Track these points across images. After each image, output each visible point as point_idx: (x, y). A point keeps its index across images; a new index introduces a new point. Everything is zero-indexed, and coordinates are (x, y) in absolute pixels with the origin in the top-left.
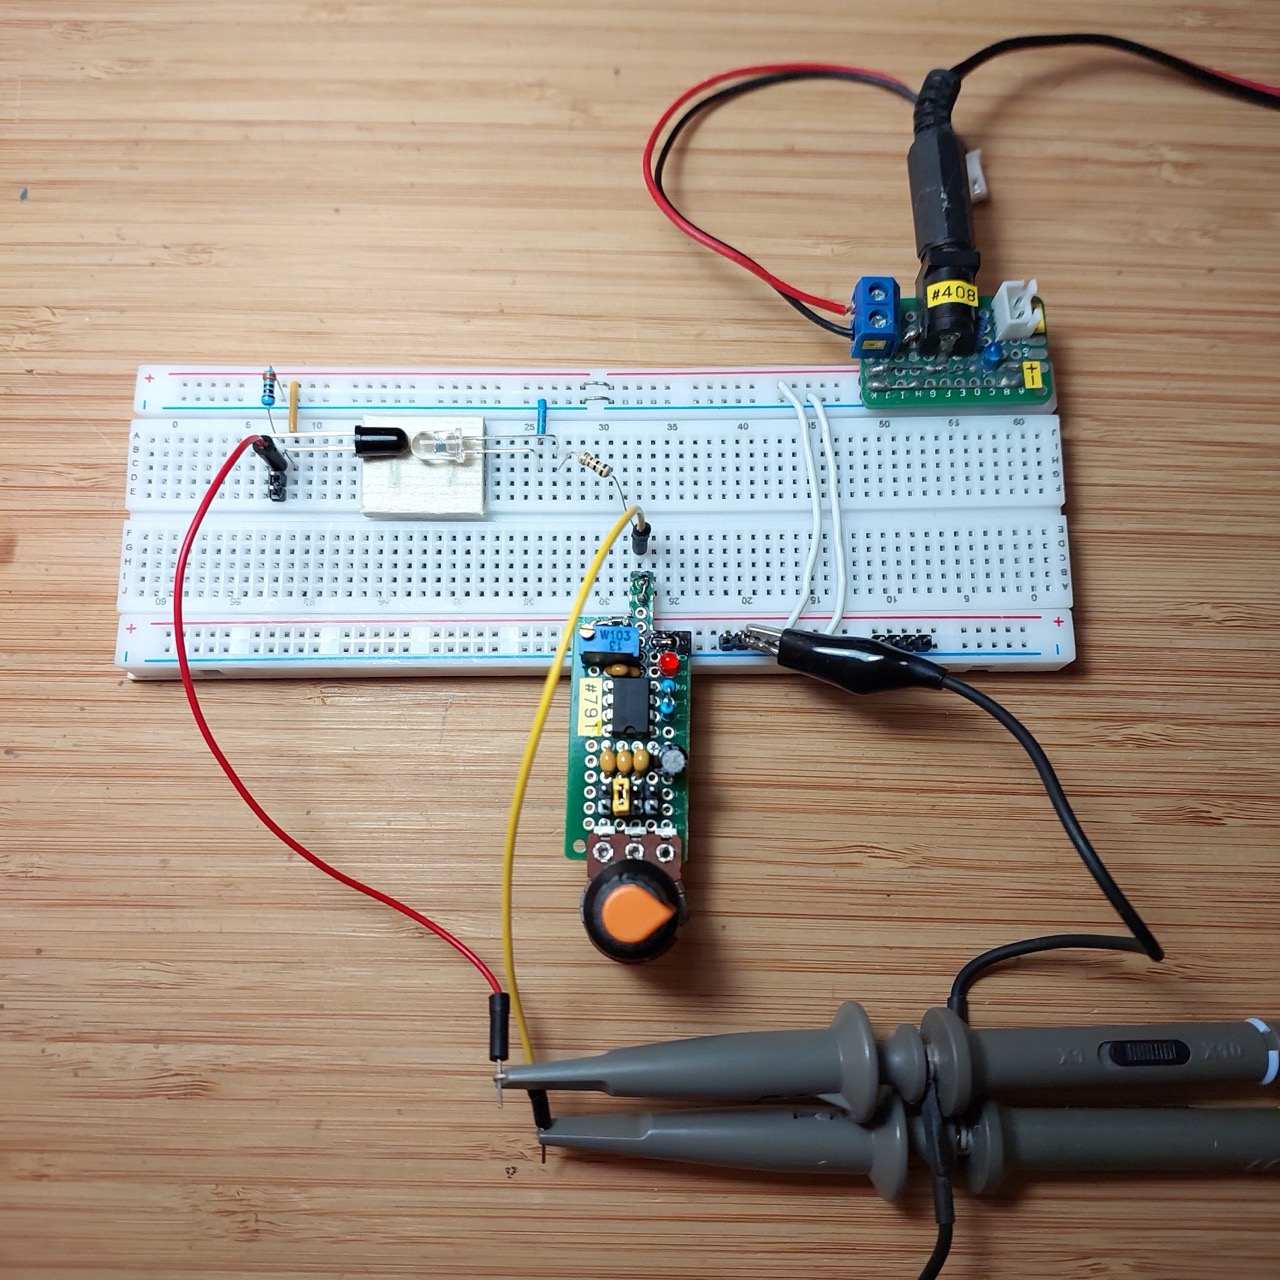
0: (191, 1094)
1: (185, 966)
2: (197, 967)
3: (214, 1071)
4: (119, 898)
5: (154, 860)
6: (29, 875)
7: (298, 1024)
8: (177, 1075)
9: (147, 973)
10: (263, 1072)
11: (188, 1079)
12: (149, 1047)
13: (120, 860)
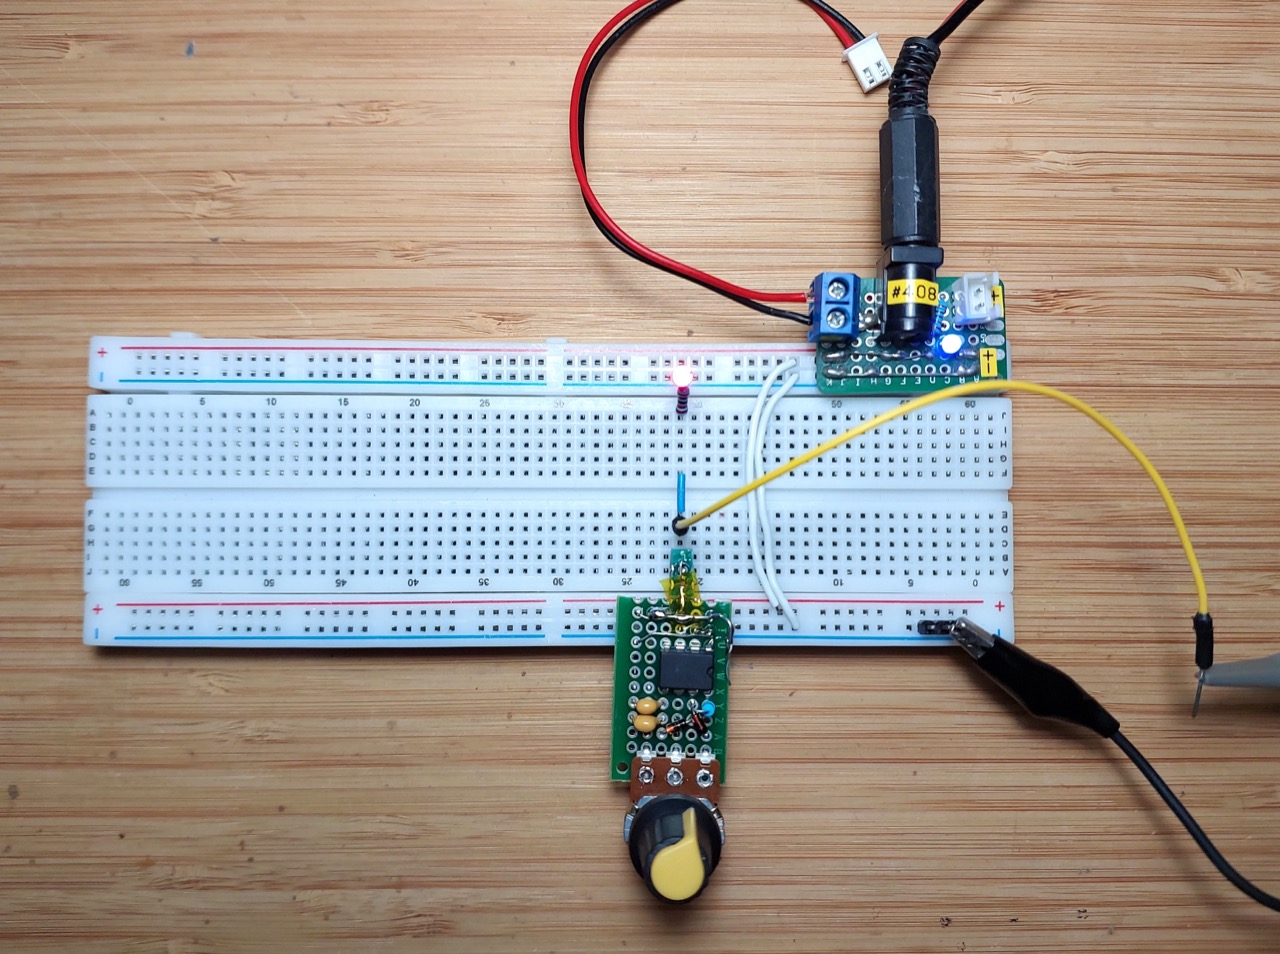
0: (434, 932)
1: (419, 819)
2: (431, 819)
3: (452, 911)
4: (355, 758)
5: (382, 723)
6: (265, 739)
7: (527, 869)
8: (419, 916)
9: (383, 826)
10: (498, 911)
11: (431, 919)
12: (391, 892)
13: (349, 723)
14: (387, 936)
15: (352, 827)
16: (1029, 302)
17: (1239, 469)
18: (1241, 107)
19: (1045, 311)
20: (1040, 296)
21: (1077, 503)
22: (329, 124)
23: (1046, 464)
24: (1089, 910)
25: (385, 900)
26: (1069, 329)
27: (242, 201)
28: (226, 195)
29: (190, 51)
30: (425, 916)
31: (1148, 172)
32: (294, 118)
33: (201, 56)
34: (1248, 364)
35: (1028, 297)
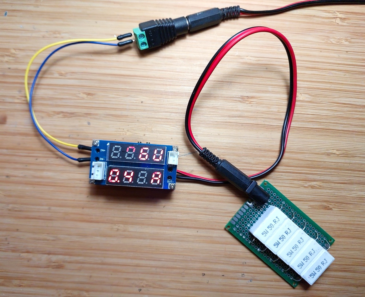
0: (58, 268)
2: (59, 236)
3: (64, 262)
6: (14, 210)
7: (85, 252)
8: (54, 263)
9: (46, 237)
10: (76, 263)
14: (45, 268)
15: (36, 236)
16: (240, 99)
17: (297, 151)
18: (305, 47)
19: (244, 102)
20: (242, 97)
21: (249, 158)
22: (44, 37)
23: (241, 146)
24: (245, 274)
25: (45, 257)
26: (250, 108)
27: (17, 58)
28: (13, 56)
29: (6, 14)
30: (56, 263)
31: (277, 64)
32: (34, 35)
33: (9, 16)
34: (302, 121)
35: (239, 98)
